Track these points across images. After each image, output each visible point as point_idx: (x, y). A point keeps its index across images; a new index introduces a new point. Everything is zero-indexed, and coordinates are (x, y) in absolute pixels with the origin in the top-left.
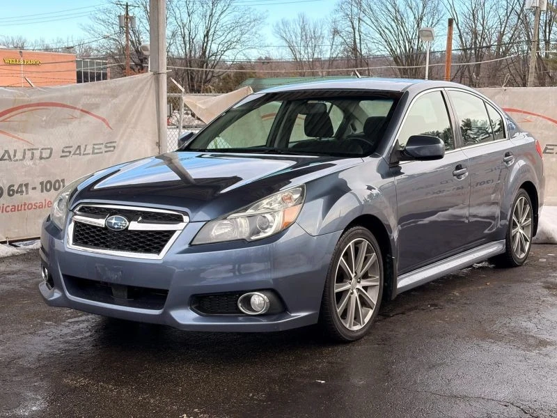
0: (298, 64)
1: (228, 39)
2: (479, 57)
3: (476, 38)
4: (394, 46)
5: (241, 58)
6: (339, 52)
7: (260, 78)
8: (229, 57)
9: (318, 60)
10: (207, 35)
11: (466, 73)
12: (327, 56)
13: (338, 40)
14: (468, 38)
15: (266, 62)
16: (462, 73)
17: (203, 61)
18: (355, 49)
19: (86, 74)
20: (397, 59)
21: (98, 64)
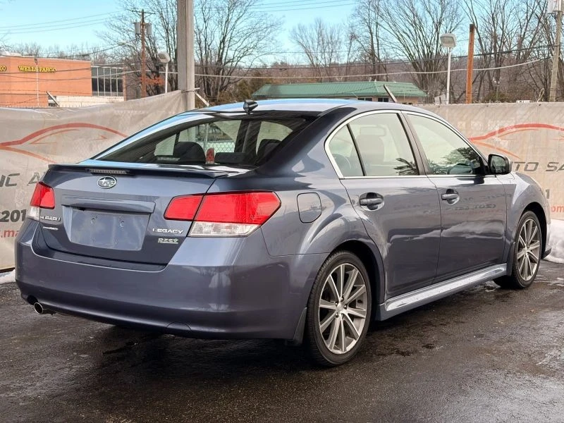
0: (315, 69)
1: (244, 44)
2: (499, 62)
3: (496, 42)
4: (413, 50)
5: (257, 64)
6: (356, 57)
7: (277, 84)
8: (245, 63)
9: (335, 65)
10: (223, 41)
11: (486, 78)
12: (344, 61)
13: (356, 44)
14: (488, 43)
15: (283, 68)
16: (482, 78)
17: (219, 67)
18: (372, 54)
19: (101, 81)
20: (415, 64)
21: (114, 71)
